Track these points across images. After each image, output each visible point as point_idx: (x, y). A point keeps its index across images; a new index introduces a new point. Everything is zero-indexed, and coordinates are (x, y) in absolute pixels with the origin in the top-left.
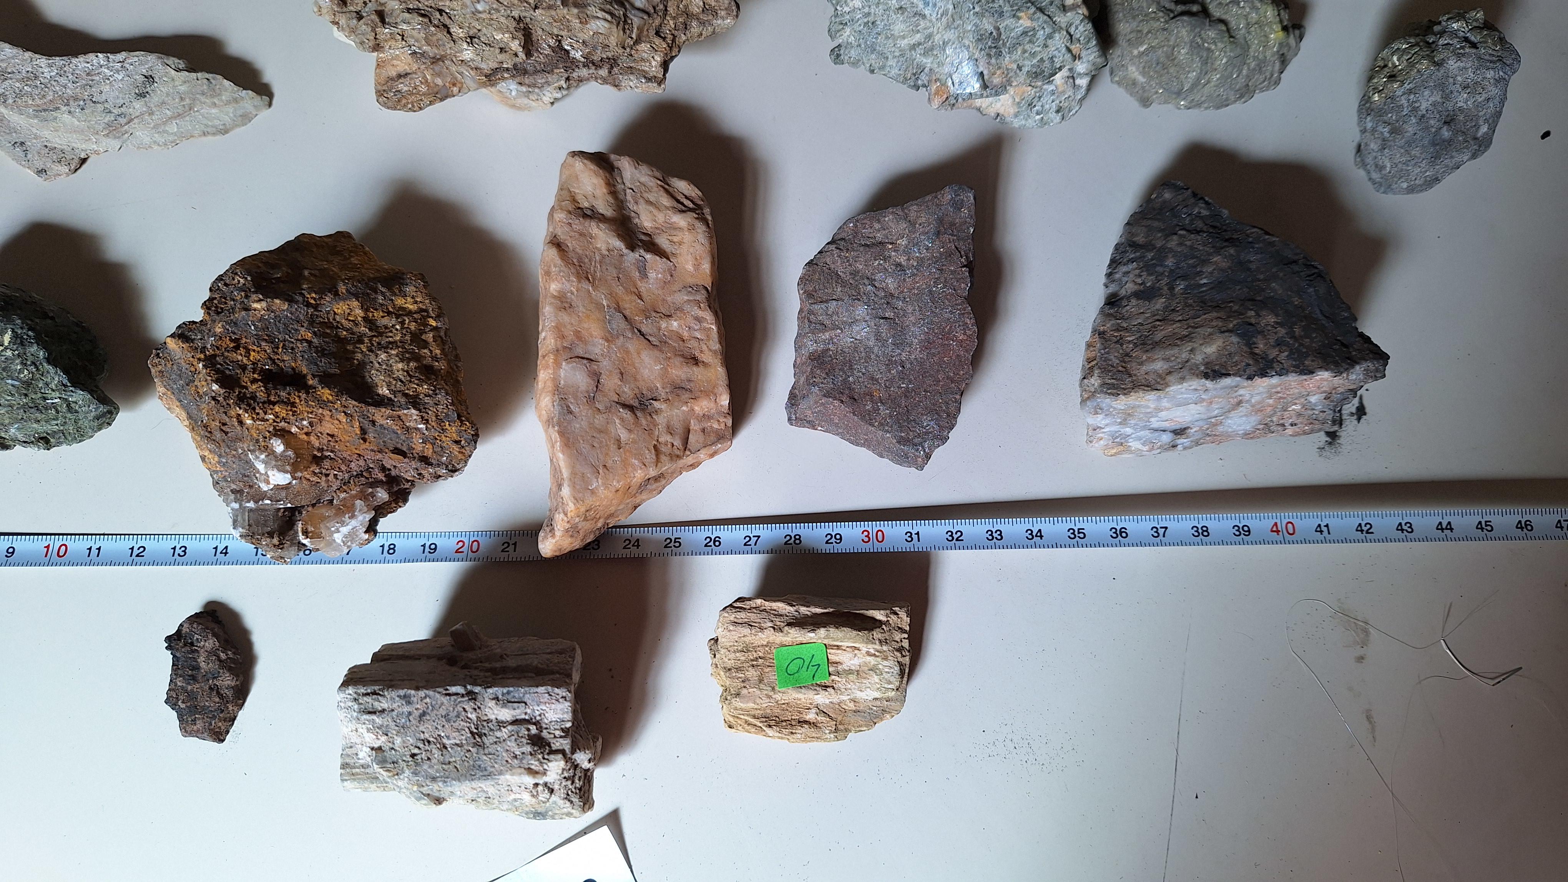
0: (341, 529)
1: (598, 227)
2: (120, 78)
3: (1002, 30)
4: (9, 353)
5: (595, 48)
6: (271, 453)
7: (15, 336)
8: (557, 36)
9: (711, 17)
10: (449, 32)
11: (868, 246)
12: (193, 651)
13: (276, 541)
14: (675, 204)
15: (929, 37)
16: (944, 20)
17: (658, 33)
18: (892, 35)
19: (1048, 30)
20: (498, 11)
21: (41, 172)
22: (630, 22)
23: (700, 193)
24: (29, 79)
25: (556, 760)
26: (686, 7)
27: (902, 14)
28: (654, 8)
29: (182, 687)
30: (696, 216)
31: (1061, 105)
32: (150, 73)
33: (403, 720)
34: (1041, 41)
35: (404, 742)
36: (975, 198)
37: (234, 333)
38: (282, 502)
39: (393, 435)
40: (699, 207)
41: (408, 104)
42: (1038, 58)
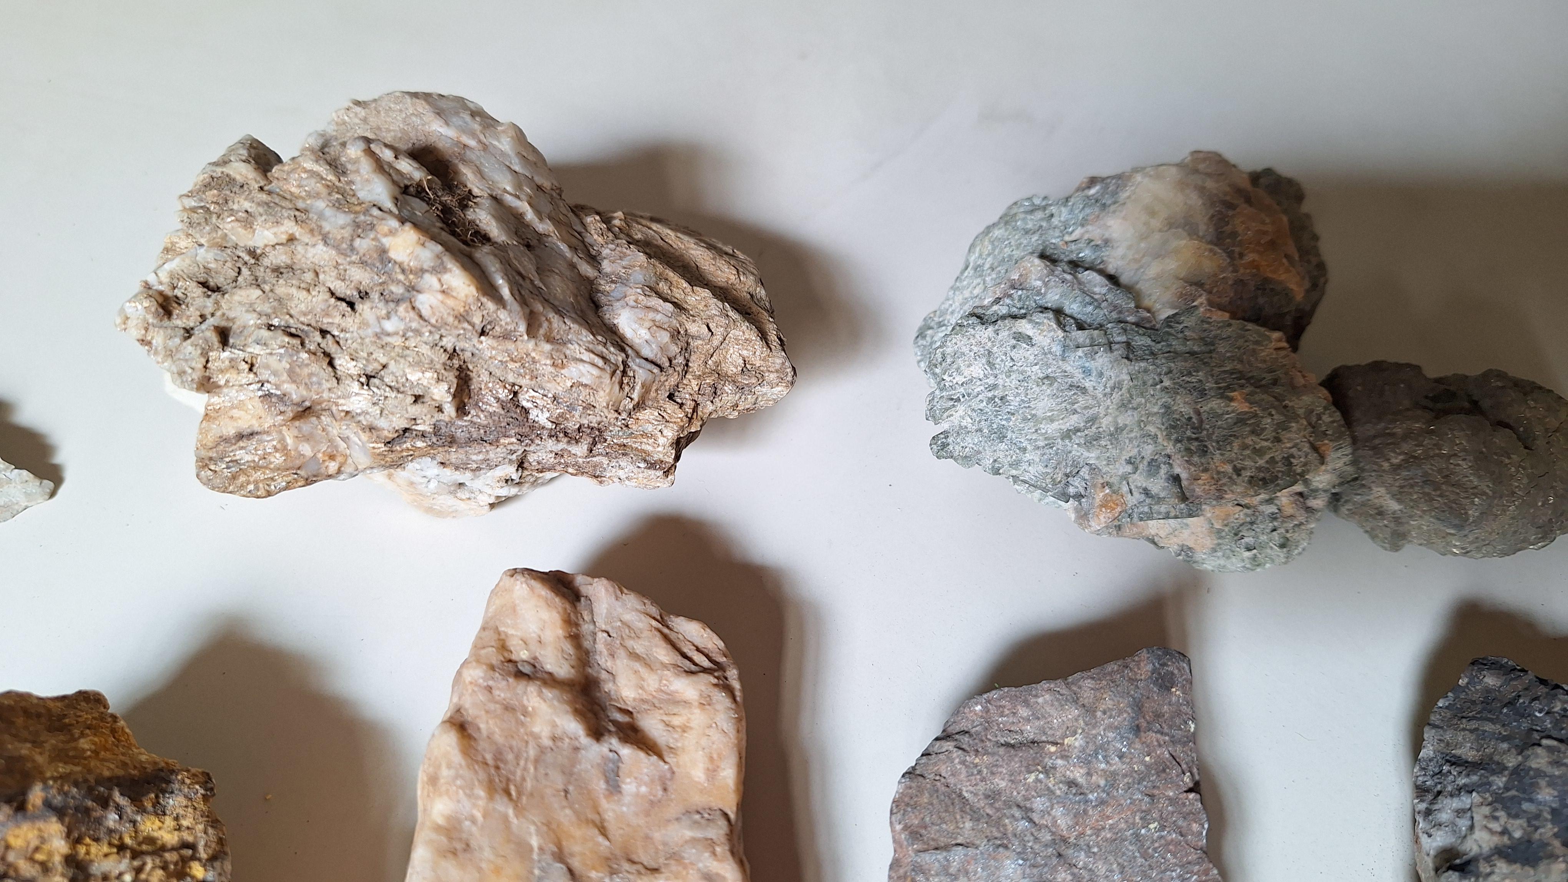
1: (540, 694)
3: (1206, 416)
5: (571, 408)
8: (514, 385)
9: (754, 380)
10: (331, 364)
11: (1013, 746)
14: (680, 660)
16: (1116, 396)
17: (671, 397)
18: (1034, 416)
19: (1278, 418)
20: (418, 332)
22: (631, 374)
23: (721, 644)
26: (718, 364)
27: (1051, 385)
28: (670, 360)
30: (715, 681)
34: (1269, 433)
40: (719, 666)
41: (248, 483)
42: (1267, 457)
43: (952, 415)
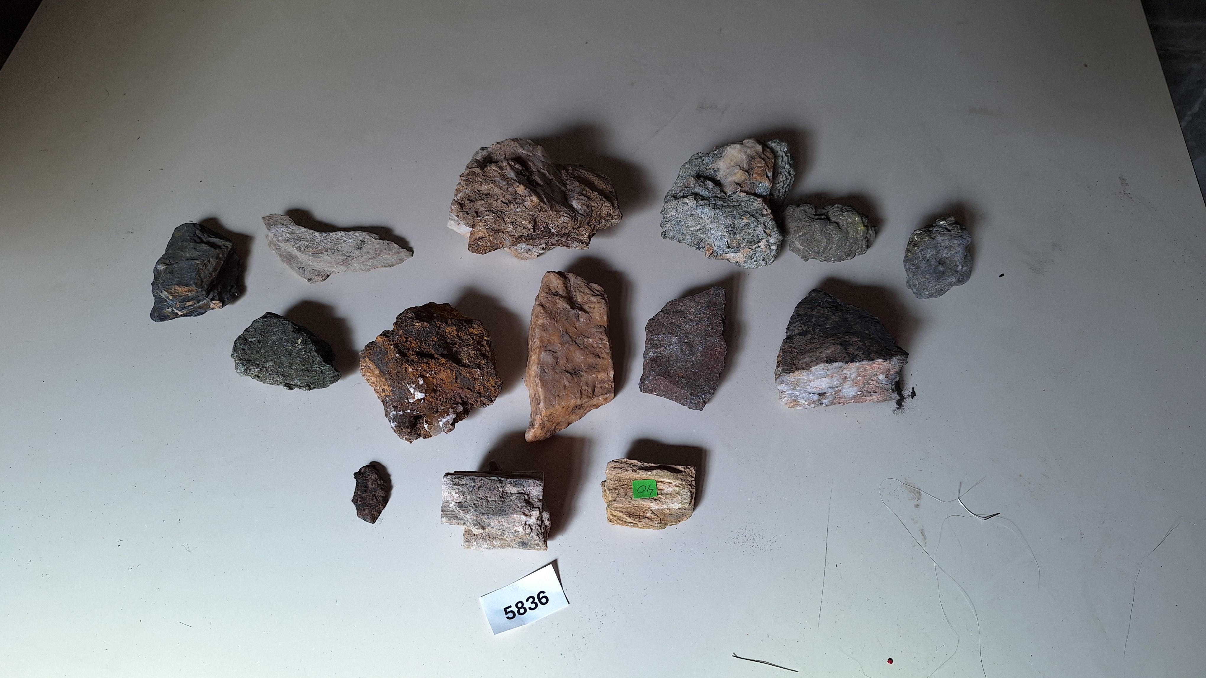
0: (443, 420)
1: (559, 299)
2: (351, 241)
3: (736, 224)
4: (300, 347)
5: (562, 229)
6: (417, 384)
7: (303, 341)
8: (547, 223)
9: (610, 218)
10: (504, 220)
11: (677, 312)
12: (366, 480)
13: (409, 430)
14: (592, 293)
15: (704, 226)
16: (711, 219)
17: (587, 224)
19: (756, 224)
20: (525, 211)
21: (309, 280)
22: (577, 218)
23: (603, 289)
24: (311, 241)
25: (536, 511)
26: (600, 214)
27: (692, 217)
28: (587, 214)
29: (360, 495)
30: (601, 297)
31: (765, 257)
32: (364, 240)
33: (471, 489)
34: (752, 228)
35: (471, 498)
36: (725, 292)
37: (407, 335)
38: (415, 411)
39: (468, 381)
40: (603, 294)
41: (481, 250)
42: (752, 235)
43: (666, 226)
